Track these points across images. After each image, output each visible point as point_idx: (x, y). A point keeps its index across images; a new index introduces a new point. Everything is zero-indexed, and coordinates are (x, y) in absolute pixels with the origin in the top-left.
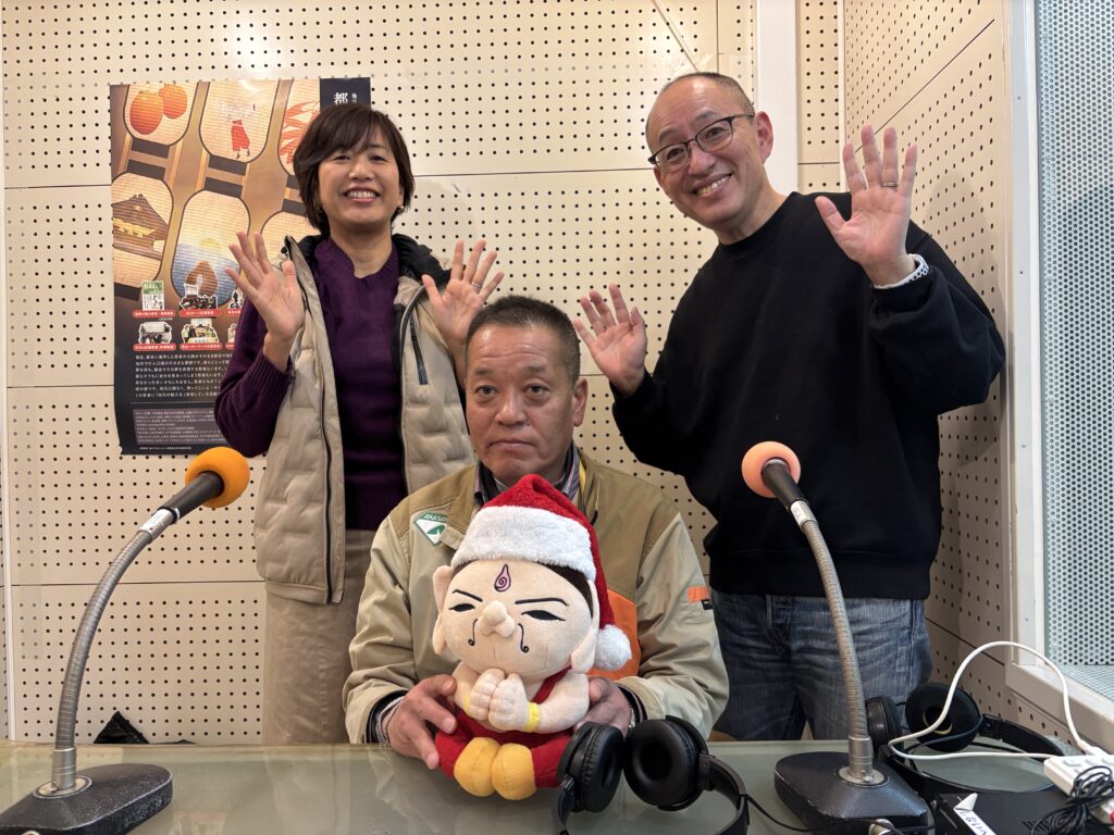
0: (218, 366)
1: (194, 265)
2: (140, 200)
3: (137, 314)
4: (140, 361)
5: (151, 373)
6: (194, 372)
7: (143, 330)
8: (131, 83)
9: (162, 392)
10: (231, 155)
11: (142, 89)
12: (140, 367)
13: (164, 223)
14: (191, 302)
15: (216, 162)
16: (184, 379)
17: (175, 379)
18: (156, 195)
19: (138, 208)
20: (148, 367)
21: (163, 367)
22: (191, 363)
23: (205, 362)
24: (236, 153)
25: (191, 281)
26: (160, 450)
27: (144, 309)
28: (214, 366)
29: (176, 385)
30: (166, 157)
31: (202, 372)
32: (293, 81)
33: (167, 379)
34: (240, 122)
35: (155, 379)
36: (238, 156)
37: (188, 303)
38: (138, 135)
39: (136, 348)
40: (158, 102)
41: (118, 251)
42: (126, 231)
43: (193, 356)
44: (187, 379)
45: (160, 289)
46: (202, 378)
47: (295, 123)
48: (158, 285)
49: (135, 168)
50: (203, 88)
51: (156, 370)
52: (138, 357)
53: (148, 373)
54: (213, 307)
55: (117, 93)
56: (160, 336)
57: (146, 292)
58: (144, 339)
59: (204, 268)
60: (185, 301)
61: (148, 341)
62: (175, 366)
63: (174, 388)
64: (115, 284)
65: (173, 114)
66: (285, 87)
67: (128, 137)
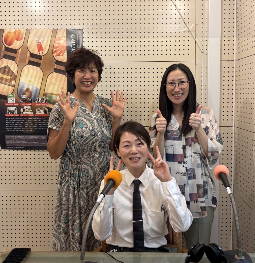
0: (32, 121)
1: (25, 89)
2: (7, 67)
3: (6, 104)
4: (7, 119)
5: (11, 124)
6: (25, 123)
7: (8, 109)
8: (5, 29)
9: (14, 130)
10: (37, 53)
11: (9, 31)
12: (7, 121)
13: (15, 75)
15: (32, 55)
16: (21, 125)
17: (18, 126)
18: (12, 66)
19: (7, 70)
20: (10, 121)
21: (14, 121)
22: (24, 120)
23: (28, 120)
24: (39, 53)
25: (24, 94)
26: (13, 148)
27: (8, 103)
28: (31, 121)
29: (19, 128)
30: (16, 54)
31: (27, 123)
32: (58, 29)
33: (16, 125)
35: (12, 126)
36: (40, 54)
37: (23, 101)
38: (7, 46)
39: (6, 115)
40: (14, 36)
42: (3, 77)
43: (24, 118)
45: (14, 96)
46: (27, 125)
47: (58, 43)
48: (13, 95)
49: (6, 57)
50: (28, 31)
51: (12, 122)
52: (6, 118)
54: (31, 102)
56: (14, 111)
57: (9, 97)
58: (8, 112)
59: (28, 90)
60: (22, 100)
61: (10, 113)
62: (18, 121)
63: (18, 128)
65: (19, 39)
66: (55, 31)
67: (4, 47)
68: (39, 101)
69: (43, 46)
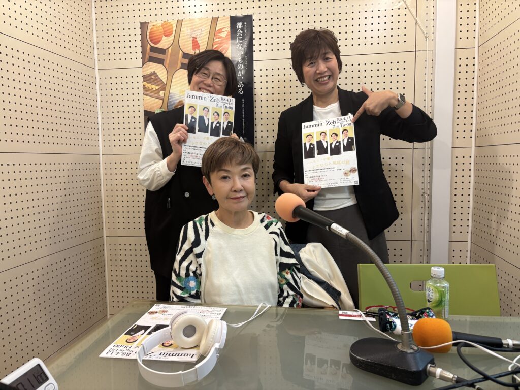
1: (177, 101)
2: (154, 74)
8: (149, 21)
11: (155, 24)
13: (164, 84)
15: (186, 56)
18: (161, 71)
19: (153, 77)
30: (165, 55)
32: (218, 18)
38: (153, 45)
40: (161, 30)
41: (145, 96)
42: (149, 87)
47: (220, 37)
49: (152, 60)
50: (180, 23)
55: (144, 26)
59: (181, 103)
64: (145, 111)
65: (167, 35)
66: (215, 20)
67: (149, 46)
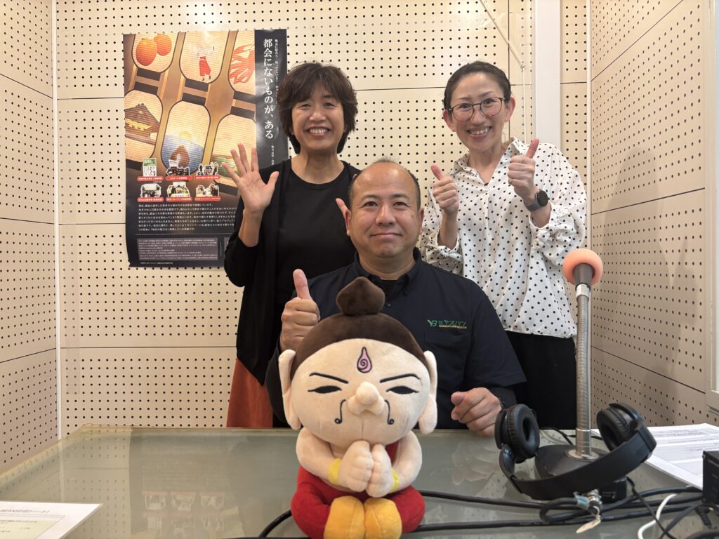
0: (190, 211)
1: (175, 148)
2: (142, 107)
3: (140, 179)
4: (141, 208)
5: (148, 216)
6: (175, 215)
7: (144, 189)
8: (136, 33)
9: (154, 228)
10: (199, 79)
11: (144, 37)
12: (141, 212)
13: (157, 122)
14: (173, 171)
15: (190, 83)
16: (168, 219)
17: (163, 220)
18: (152, 104)
19: (141, 112)
20: (146, 212)
21: (155, 212)
22: (173, 209)
23: (181, 209)
24: (202, 78)
25: (173, 158)
26: (153, 264)
27: (144, 175)
28: (187, 211)
29: (164, 223)
30: (159, 80)
31: (180, 215)
32: (238, 31)
33: (158, 220)
34: (204, 58)
35: (151, 220)
36: (204, 79)
37: (171, 172)
38: (141, 66)
39: (140, 200)
40: (154, 45)
41: (129, 139)
42: (133, 127)
43: (174, 205)
44: (170, 219)
45: (154, 163)
46: (179, 219)
47: (239, 59)
48: (153, 160)
49: (140, 87)
50: (182, 36)
51: (151, 214)
52: (140, 206)
53: (146, 216)
54: (187, 174)
55: (128, 39)
56: (154, 193)
57: (146, 165)
58: (144, 194)
59: (181, 150)
60: (169, 171)
61: (146, 196)
62: (162, 212)
63: (162, 225)
64: (127, 160)
65: (163, 52)
66: (233, 35)
67: (135, 67)
68: (201, 170)
69: (210, 64)
